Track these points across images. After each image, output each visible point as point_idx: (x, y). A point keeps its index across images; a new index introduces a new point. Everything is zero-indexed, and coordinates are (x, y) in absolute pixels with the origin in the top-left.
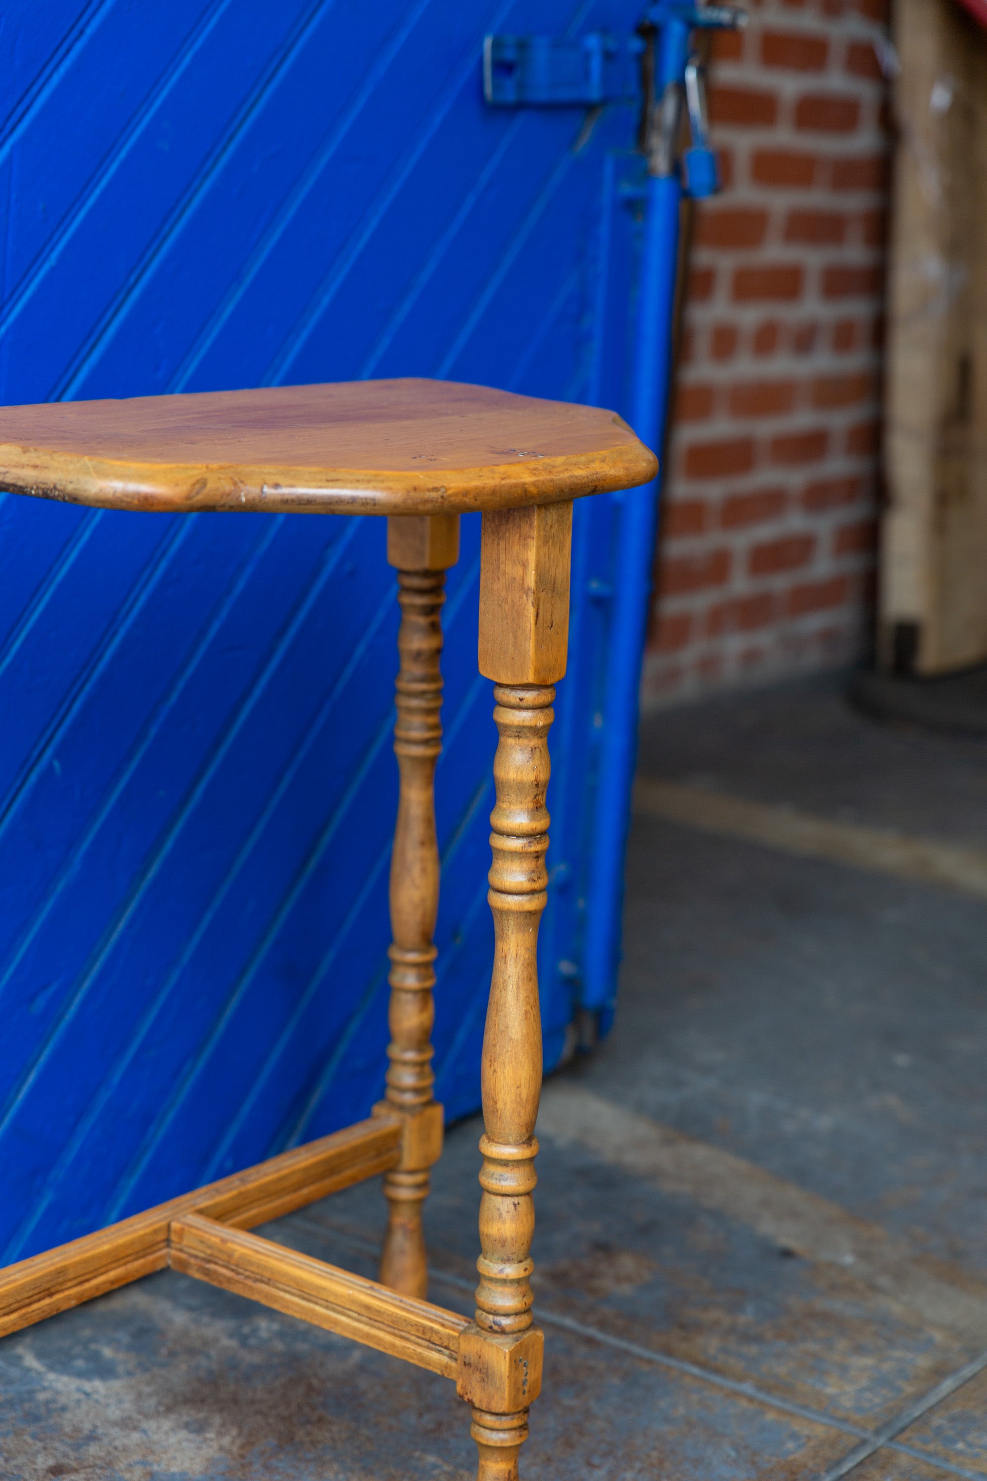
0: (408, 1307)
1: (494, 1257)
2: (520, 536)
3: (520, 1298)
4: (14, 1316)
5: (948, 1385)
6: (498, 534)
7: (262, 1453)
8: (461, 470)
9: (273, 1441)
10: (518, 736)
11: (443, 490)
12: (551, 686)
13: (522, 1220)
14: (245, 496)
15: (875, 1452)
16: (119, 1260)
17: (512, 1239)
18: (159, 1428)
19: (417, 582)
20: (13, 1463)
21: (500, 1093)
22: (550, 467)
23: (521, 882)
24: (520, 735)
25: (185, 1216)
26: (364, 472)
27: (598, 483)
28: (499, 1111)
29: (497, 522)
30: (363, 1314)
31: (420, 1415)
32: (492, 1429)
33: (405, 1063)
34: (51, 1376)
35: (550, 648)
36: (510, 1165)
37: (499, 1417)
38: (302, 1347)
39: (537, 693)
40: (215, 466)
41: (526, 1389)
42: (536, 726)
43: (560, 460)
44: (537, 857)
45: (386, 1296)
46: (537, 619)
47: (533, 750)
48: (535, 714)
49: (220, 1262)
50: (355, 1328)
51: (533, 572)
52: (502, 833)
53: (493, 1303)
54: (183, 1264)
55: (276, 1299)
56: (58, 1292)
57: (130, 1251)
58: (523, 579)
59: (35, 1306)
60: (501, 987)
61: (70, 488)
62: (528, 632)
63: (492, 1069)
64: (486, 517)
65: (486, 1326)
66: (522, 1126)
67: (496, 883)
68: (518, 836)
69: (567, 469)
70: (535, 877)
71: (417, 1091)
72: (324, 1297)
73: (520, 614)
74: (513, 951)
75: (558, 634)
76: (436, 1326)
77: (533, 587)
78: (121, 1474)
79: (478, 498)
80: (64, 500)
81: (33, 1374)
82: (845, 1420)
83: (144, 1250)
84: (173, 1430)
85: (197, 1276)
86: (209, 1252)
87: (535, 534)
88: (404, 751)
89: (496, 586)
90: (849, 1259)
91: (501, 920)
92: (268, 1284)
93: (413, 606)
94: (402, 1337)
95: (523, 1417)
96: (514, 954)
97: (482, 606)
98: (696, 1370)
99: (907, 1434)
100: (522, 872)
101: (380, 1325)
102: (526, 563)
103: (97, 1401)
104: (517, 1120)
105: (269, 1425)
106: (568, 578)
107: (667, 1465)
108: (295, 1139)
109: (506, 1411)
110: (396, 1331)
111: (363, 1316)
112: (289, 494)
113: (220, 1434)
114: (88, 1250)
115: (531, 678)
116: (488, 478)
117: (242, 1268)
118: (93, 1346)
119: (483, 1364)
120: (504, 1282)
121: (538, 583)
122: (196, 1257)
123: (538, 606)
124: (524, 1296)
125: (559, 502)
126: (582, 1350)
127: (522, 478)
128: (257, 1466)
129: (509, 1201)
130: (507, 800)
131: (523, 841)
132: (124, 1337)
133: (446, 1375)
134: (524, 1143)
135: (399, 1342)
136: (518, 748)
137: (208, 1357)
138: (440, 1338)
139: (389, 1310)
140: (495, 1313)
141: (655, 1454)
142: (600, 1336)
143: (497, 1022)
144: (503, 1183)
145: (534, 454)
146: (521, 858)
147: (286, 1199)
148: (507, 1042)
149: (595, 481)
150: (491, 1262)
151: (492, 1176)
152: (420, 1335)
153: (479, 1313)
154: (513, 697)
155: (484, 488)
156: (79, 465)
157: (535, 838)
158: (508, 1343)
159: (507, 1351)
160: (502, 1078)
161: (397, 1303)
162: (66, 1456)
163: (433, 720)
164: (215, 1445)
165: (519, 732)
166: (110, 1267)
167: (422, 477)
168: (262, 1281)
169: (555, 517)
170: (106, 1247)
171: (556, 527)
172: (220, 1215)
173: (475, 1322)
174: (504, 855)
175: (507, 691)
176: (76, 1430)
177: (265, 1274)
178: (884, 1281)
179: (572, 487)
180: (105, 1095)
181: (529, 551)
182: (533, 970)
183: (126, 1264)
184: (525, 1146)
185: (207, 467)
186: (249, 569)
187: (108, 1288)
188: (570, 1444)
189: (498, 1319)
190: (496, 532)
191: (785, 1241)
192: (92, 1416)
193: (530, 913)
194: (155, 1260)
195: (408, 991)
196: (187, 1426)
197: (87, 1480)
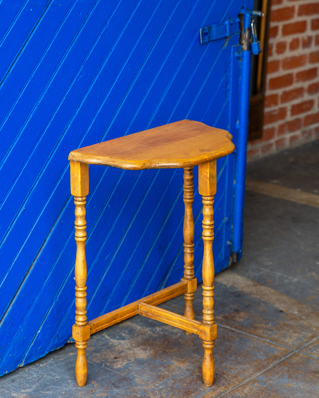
0: (189, 320)
1: (206, 310)
2: (206, 167)
3: (211, 318)
4: (108, 324)
5: (315, 339)
7: (159, 354)
8: (194, 157)
9: (161, 352)
10: (207, 206)
11: (190, 162)
12: (213, 196)
13: (211, 302)
14: (153, 166)
15: (295, 353)
17: (209, 306)
18: (136, 350)
20: (106, 357)
21: (206, 276)
22: (211, 154)
23: (209, 234)
25: (141, 303)
26: (175, 160)
28: (206, 280)
32: (207, 344)
33: (188, 269)
34: (112, 340)
35: (213, 189)
36: (208, 291)
37: (208, 342)
38: (166, 333)
39: (210, 197)
40: (147, 160)
41: (213, 336)
42: (210, 204)
43: (213, 152)
44: (212, 229)
45: (185, 318)
46: (210, 183)
47: (210, 208)
48: (210, 201)
49: (149, 312)
50: (178, 325)
51: (209, 174)
52: (204, 225)
53: (206, 319)
54: (142, 313)
55: (162, 320)
56: (116, 319)
57: (131, 310)
58: (207, 176)
59: (112, 322)
60: (205, 255)
61: (120, 166)
62: (208, 186)
63: (204, 272)
64: (199, 164)
65: (205, 323)
66: (211, 283)
67: (204, 235)
68: (208, 225)
69: (215, 154)
70: (211, 233)
71: (191, 275)
72: (172, 319)
73: (206, 182)
75: (214, 185)
76: (195, 324)
78: (129, 358)
80: (119, 168)
81: (108, 339)
82: (289, 347)
83: (133, 310)
84: (139, 350)
85: (145, 316)
86: (147, 310)
87: (209, 167)
88: (185, 201)
89: (202, 177)
90: (296, 312)
91: (205, 242)
92: (160, 317)
95: (213, 342)
96: (208, 249)
97: (199, 180)
98: (256, 337)
99: (303, 349)
100: (209, 232)
101: (183, 324)
102: (207, 172)
103: (122, 345)
104: (209, 282)
105: (160, 349)
107: (248, 356)
108: (163, 287)
110: (187, 325)
111: (180, 323)
112: (161, 165)
113: (149, 351)
114: (122, 310)
115: (209, 195)
116: (199, 159)
117: (154, 314)
118: (120, 333)
119: (204, 331)
120: (208, 314)
121: (210, 176)
122: (144, 312)
123: (210, 181)
125: (213, 160)
126: (230, 333)
127: (206, 157)
128: (158, 357)
129: (208, 298)
130: (205, 218)
132: (127, 331)
133: (197, 334)
135: (187, 328)
136: (207, 208)
137: (146, 335)
138: (196, 327)
139: (185, 321)
140: (206, 321)
141: (245, 354)
142: (235, 330)
143: (205, 262)
144: (207, 294)
145: (208, 151)
146: (208, 230)
147: (163, 299)
148: (207, 266)
149: (221, 155)
151: (205, 293)
152: (192, 326)
153: (203, 321)
154: (206, 198)
155: (198, 161)
156: (121, 161)
157: (211, 226)
159: (209, 328)
162: (117, 355)
163: (191, 194)
164: (149, 353)
166: (127, 314)
167: (186, 160)
168: (158, 316)
169: (213, 163)
170: (126, 310)
171: (213, 165)
172: (149, 303)
173: (202, 323)
174: (205, 229)
175: (204, 197)
176: (119, 350)
178: (304, 317)
179: (216, 157)
180: (121, 277)
181: (208, 170)
182: (212, 252)
183: (130, 313)
184: (211, 287)
185: (145, 161)
187: (126, 318)
188: (226, 352)
189: (207, 322)
190: (201, 166)
191: (281, 309)
192: (121, 347)
193: (211, 240)
194: (136, 313)
195: (188, 253)
196: (142, 349)
197: (122, 360)
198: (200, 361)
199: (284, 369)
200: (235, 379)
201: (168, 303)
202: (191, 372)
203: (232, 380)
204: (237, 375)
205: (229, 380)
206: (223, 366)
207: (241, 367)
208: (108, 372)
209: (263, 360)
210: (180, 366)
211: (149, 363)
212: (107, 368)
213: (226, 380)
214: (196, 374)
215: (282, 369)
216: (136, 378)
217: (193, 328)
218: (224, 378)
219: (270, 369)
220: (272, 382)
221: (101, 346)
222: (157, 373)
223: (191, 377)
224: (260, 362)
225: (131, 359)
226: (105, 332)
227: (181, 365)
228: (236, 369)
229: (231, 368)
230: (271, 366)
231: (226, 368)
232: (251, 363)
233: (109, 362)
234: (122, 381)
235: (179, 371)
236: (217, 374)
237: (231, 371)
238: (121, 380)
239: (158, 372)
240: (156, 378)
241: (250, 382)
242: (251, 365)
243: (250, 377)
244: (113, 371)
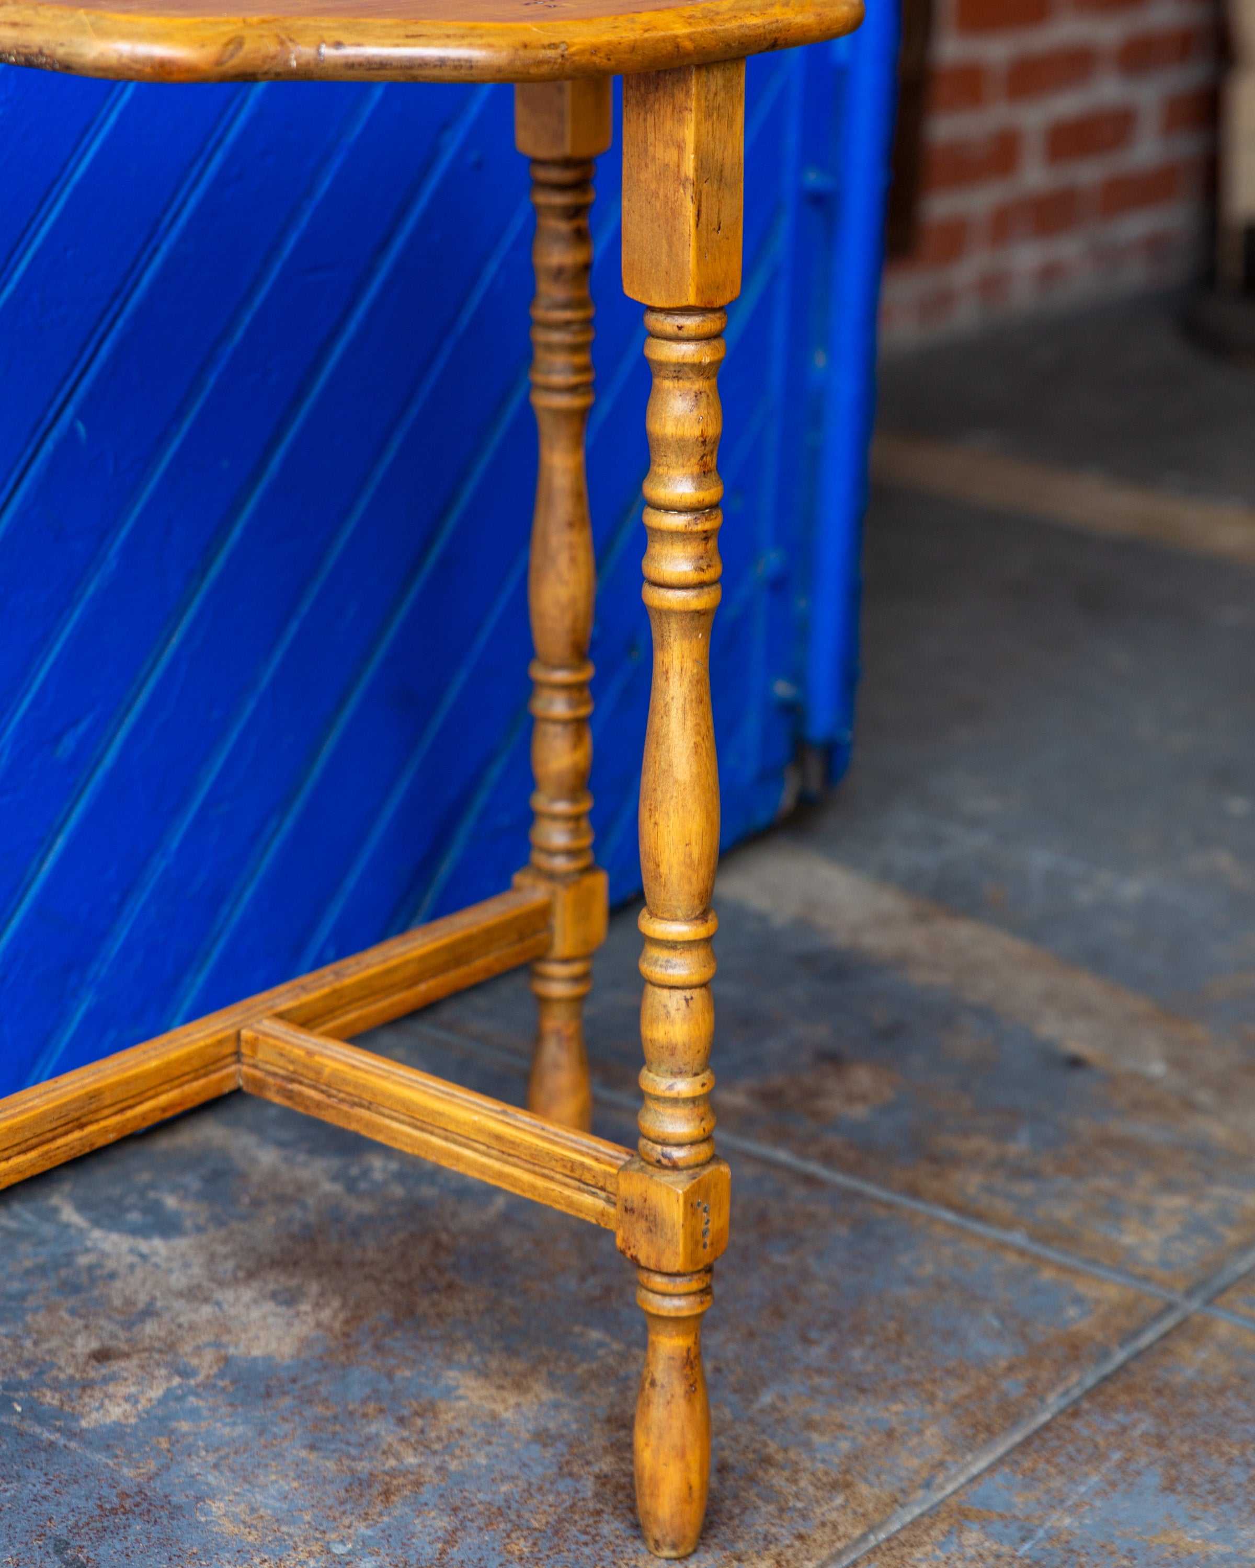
0: (552, 1137)
1: (662, 1069)
2: (674, 108)
3: (697, 1123)
4: (32, 1155)
6: (645, 106)
7: (373, 1330)
8: (589, 19)
9: (387, 1314)
10: (677, 377)
11: (563, 47)
12: (721, 309)
13: (697, 1020)
14: (296, 59)
15: (1186, 1320)
16: (172, 1080)
17: (684, 1045)
18: (237, 1299)
19: (555, 175)
20: (45, 1346)
21: (664, 852)
22: (712, 14)
23: (685, 572)
24: (680, 375)
25: (259, 1022)
26: (456, 24)
27: (779, 34)
28: (663, 876)
29: (643, 89)
30: (492, 1145)
31: (583, 1278)
32: (664, 1294)
33: (554, 817)
34: (96, 1234)
35: (717, 258)
36: (679, 947)
37: (672, 1279)
38: (427, 1192)
39: (701, 318)
40: (255, 19)
41: (707, 1241)
42: (700, 363)
43: (726, 4)
44: (706, 539)
45: (524, 1122)
46: (699, 219)
47: (698, 395)
48: (699, 346)
49: (306, 1081)
51: (692, 156)
52: (658, 507)
53: (661, 1130)
54: (260, 1084)
55: (380, 1129)
56: (91, 1123)
57: (186, 1068)
58: (678, 166)
59: (60, 1142)
60: (662, 712)
61: (61, 52)
62: (687, 237)
63: (653, 820)
64: (627, 83)
65: (652, 1160)
66: (694, 896)
67: (652, 575)
68: (681, 511)
69: (735, 17)
70: (704, 565)
71: (571, 853)
72: (442, 1125)
73: (675, 213)
74: (676, 664)
75: (728, 239)
76: (588, 1161)
77: (691, 177)
78: (185, 1359)
79: (611, 57)
80: (54, 70)
81: (73, 1232)
82: (1146, 1278)
83: (206, 1066)
84: (255, 1301)
85: (277, 1099)
86: (291, 1068)
87: (693, 105)
88: (544, 401)
89: (643, 177)
90: (1157, 1068)
91: (660, 622)
92: (368, 1109)
93: (551, 208)
94: (544, 1176)
95: (704, 1278)
96: (678, 668)
98: (950, 1216)
99: (1231, 1295)
100: (687, 558)
101: (515, 1160)
102: (683, 145)
103: (156, 1266)
104: (686, 887)
105: (382, 1293)
106: (740, 163)
107: (908, 1339)
108: (421, 914)
109: (682, 1271)
110: (537, 1169)
111: (494, 1148)
112: (356, 56)
113: (317, 1306)
114: (130, 1068)
115: (691, 299)
116: (625, 30)
117: (335, 1089)
118: (152, 1194)
119: (649, 1209)
120: (675, 1101)
121: (699, 171)
122: (275, 1075)
123: (700, 202)
124: (702, 1119)
125: (725, 61)
126: (799, 1191)
127: (672, 29)
128: (366, 1347)
129: (679, 995)
130: (665, 463)
131: (686, 517)
132: (193, 1182)
133: (602, 1225)
134: (697, 918)
135: (540, 1183)
136: (678, 393)
137: (304, 1206)
138: (594, 1177)
139: (526, 1141)
140: (664, 1143)
141: (892, 1326)
142: (822, 1172)
143: (658, 758)
144: (670, 971)
146: (684, 540)
147: (397, 998)
148: (671, 784)
149: (774, 32)
150: (657, 1075)
151: (656, 962)
152: (568, 1172)
153: (642, 1142)
154: (669, 324)
155: (620, 43)
156: (72, 21)
157: (703, 513)
158: (682, 1181)
159: (680, 1192)
160: (666, 833)
161: (538, 1131)
162: (114, 1336)
164: (311, 1320)
165: (679, 371)
166: (160, 1089)
167: (535, 29)
168: (361, 1106)
169: (720, 82)
170: (154, 1064)
171: (722, 94)
172: (306, 1020)
173: (639, 1155)
174: (662, 536)
175: (661, 317)
176: (129, 1302)
177: (364, 1096)
178: (1204, 1097)
179: (742, 40)
181: (686, 127)
182: (705, 689)
183: (181, 1085)
184: (699, 922)
185: (244, 21)
186: (337, 162)
187: (159, 1117)
188: (779, 1314)
189: (667, 1150)
190: (642, 103)
191: (1074, 1046)
192: (149, 1285)
193: (699, 613)
194: (222, 1080)
195: (555, 721)
196: (274, 1296)
197: (142, 1367)
198: (622, 1373)
199: (1134, 1425)
200: (839, 1500)
201: (448, 1013)
202: (565, 1449)
203: (818, 1511)
204: (847, 1471)
205: (800, 1505)
206: (762, 1411)
207: (869, 1411)
208: (43, 1454)
209: (1003, 1364)
210: (499, 1408)
211: (305, 1388)
212: (38, 1430)
213: (782, 1510)
214: (596, 1469)
215: (1124, 1429)
216: (213, 1498)
217: (579, 1189)
218: (771, 1495)
219: (1046, 1427)
220: (1067, 1521)
221: (28, 1273)
222: (346, 1462)
223: (564, 1485)
224: (984, 1381)
225: (195, 1362)
226: (67, 1187)
227: (504, 1401)
228: (841, 1426)
229: (810, 1425)
230: (1054, 1409)
231: (778, 1421)
232: (929, 1387)
233: (56, 1386)
234: (120, 1519)
235: (490, 1443)
236: (722, 1469)
237: (807, 1445)
238: (114, 1511)
239: (353, 1451)
240: (343, 1493)
241: (932, 1526)
242: (931, 1399)
243: (927, 1485)
244: (73, 1445)
